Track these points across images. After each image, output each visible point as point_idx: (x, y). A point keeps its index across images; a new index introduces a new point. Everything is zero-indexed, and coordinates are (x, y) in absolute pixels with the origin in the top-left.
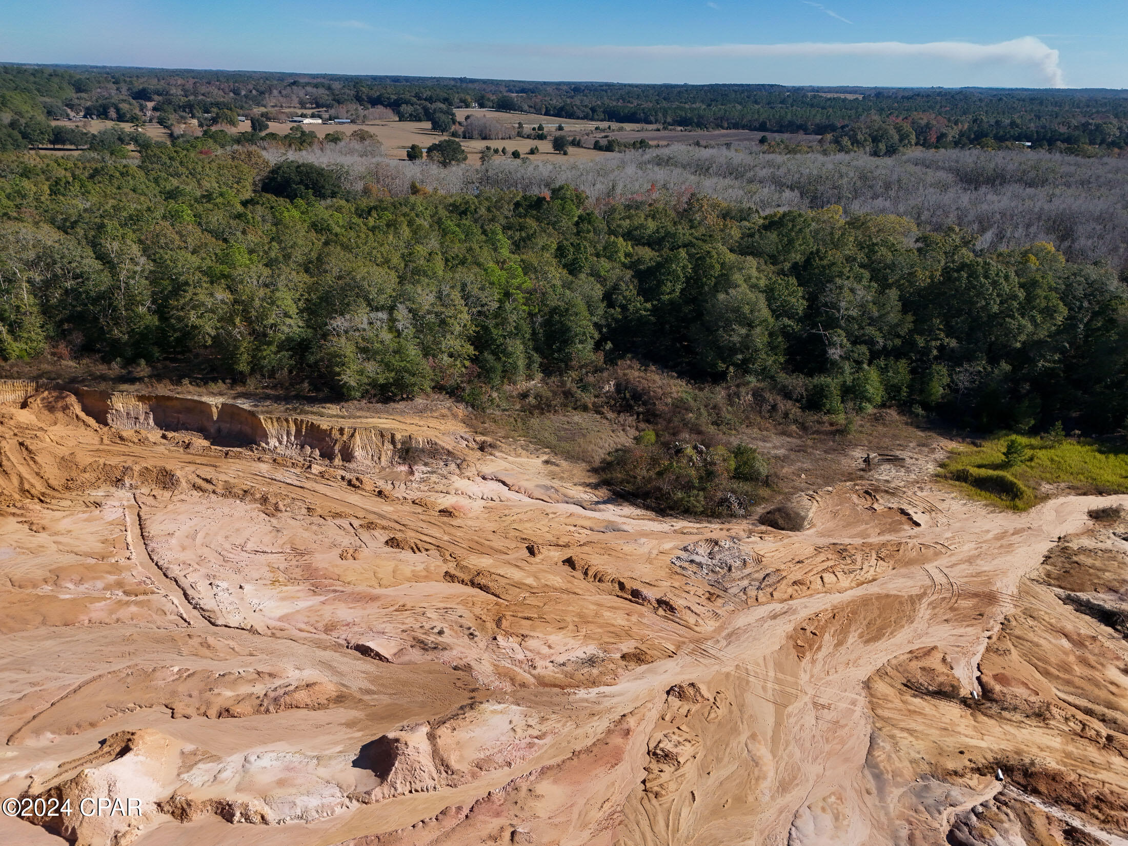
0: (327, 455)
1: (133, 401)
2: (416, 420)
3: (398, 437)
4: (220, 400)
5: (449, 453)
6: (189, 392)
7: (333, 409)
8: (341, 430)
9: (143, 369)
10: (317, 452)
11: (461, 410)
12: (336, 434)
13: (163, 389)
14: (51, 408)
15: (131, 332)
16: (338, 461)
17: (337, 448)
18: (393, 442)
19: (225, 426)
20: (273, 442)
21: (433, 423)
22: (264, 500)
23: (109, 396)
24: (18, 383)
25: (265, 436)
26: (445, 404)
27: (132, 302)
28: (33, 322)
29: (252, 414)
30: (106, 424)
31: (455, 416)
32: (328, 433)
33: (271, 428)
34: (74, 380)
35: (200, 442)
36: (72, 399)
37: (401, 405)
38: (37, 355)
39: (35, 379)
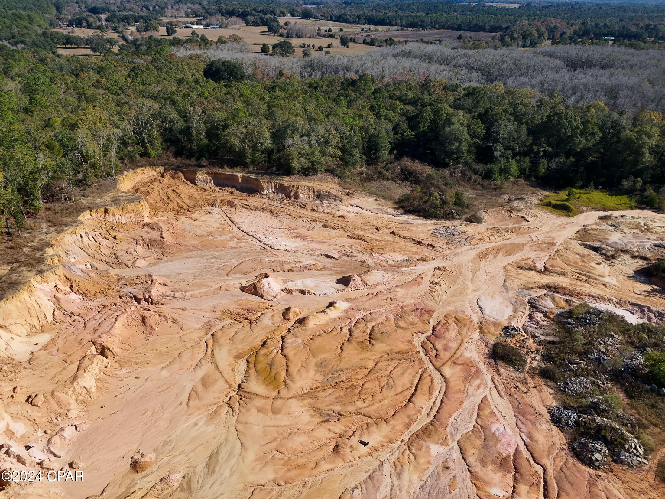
0: (288, 196)
1: (205, 175)
2: (320, 183)
3: (315, 189)
4: (242, 174)
5: (335, 196)
6: (227, 171)
7: (287, 178)
8: (293, 186)
9: (204, 162)
10: (284, 196)
11: (336, 179)
12: (291, 188)
13: (216, 170)
14: (173, 178)
15: (198, 146)
16: (293, 199)
17: (292, 194)
18: (314, 191)
19: (244, 185)
20: (266, 191)
21: (327, 185)
22: (271, 212)
23: (196, 173)
24: (157, 167)
25: (262, 189)
26: (330, 177)
27: (198, 132)
28: (159, 141)
29: (257, 180)
30: (195, 184)
31: (334, 182)
32: (288, 188)
33: (265, 185)
34: (179, 167)
35: (236, 192)
36: (180, 174)
37: (313, 177)
38: (160, 157)
39: (162, 166)
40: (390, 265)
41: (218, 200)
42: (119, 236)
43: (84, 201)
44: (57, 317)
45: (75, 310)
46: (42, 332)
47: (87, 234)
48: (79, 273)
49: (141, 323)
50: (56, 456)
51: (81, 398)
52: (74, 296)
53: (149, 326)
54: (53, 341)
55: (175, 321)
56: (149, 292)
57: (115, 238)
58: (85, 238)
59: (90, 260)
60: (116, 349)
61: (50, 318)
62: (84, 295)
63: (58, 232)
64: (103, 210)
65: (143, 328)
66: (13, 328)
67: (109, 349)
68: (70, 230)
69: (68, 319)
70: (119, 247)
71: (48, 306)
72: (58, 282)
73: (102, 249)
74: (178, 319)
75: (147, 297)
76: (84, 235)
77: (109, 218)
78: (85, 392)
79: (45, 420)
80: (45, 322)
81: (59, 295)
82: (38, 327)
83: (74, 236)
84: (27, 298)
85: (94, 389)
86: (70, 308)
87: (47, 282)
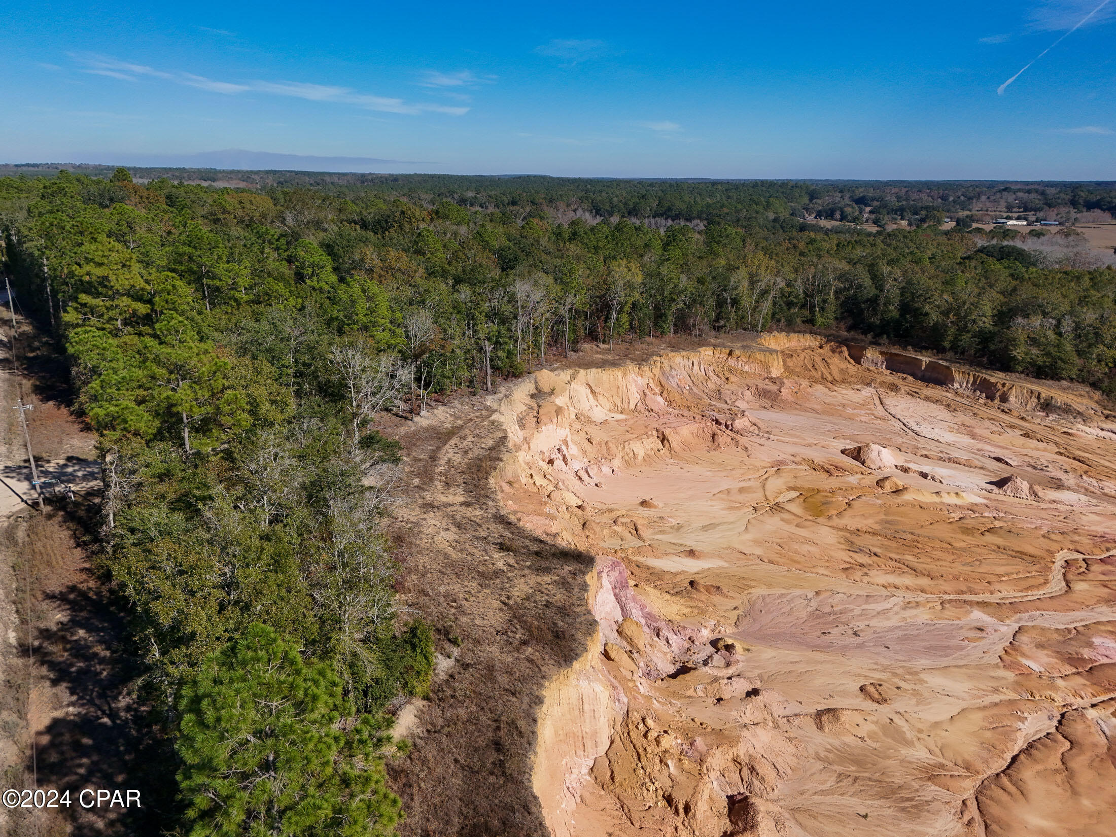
0: (991, 397)
1: (877, 354)
2: (1060, 392)
3: (1043, 395)
4: (928, 359)
5: (1079, 413)
6: (911, 353)
7: (1001, 375)
8: (1004, 385)
9: (884, 339)
10: (984, 395)
11: (1097, 395)
12: (999, 386)
13: (896, 350)
14: (833, 351)
15: (882, 320)
16: (997, 401)
17: (998, 394)
18: (1039, 398)
19: (928, 374)
20: (956, 385)
21: (1071, 397)
22: (948, 406)
23: (865, 349)
24: (818, 337)
25: (952, 381)
26: (1085, 389)
27: (888, 302)
28: (832, 308)
29: (948, 368)
30: (859, 363)
31: (1091, 398)
32: (994, 385)
33: (957, 377)
34: (846, 340)
35: (910, 378)
36: (845, 349)
37: (1050, 382)
38: (828, 326)
39: (826, 336)
40: (1106, 495)
41: (878, 380)
42: (733, 378)
43: (712, 341)
44: (638, 408)
45: (656, 409)
46: (622, 413)
47: (700, 364)
48: (675, 385)
49: (710, 439)
50: (589, 476)
51: (627, 458)
52: (660, 399)
53: (716, 444)
54: (626, 420)
55: (746, 449)
56: (733, 420)
57: (727, 379)
58: (696, 367)
59: (691, 385)
60: (674, 444)
61: (632, 406)
62: (670, 403)
63: (672, 351)
64: (728, 351)
65: (710, 444)
66: (600, 398)
67: (668, 441)
68: (684, 353)
69: (647, 413)
70: (727, 386)
71: (635, 397)
72: (651, 380)
73: (709, 382)
74: (749, 448)
75: (729, 423)
76: (696, 363)
77: (732, 362)
78: (632, 454)
79: (592, 456)
80: (626, 407)
81: (647, 391)
82: (620, 409)
83: (686, 361)
84: (620, 377)
85: (640, 458)
86: (651, 405)
87: (642, 376)
